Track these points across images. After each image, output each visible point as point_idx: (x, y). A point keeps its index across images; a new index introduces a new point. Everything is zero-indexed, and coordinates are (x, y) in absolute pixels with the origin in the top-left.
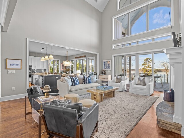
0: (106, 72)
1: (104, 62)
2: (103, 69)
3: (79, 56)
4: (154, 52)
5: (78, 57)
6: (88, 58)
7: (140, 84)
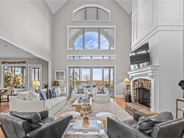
0: (59, 83)
1: (57, 73)
2: (55, 80)
3: (11, 61)
4: (104, 67)
5: (9, 63)
6: (29, 65)
7: (100, 93)
